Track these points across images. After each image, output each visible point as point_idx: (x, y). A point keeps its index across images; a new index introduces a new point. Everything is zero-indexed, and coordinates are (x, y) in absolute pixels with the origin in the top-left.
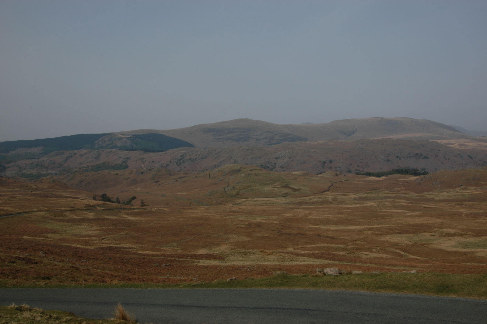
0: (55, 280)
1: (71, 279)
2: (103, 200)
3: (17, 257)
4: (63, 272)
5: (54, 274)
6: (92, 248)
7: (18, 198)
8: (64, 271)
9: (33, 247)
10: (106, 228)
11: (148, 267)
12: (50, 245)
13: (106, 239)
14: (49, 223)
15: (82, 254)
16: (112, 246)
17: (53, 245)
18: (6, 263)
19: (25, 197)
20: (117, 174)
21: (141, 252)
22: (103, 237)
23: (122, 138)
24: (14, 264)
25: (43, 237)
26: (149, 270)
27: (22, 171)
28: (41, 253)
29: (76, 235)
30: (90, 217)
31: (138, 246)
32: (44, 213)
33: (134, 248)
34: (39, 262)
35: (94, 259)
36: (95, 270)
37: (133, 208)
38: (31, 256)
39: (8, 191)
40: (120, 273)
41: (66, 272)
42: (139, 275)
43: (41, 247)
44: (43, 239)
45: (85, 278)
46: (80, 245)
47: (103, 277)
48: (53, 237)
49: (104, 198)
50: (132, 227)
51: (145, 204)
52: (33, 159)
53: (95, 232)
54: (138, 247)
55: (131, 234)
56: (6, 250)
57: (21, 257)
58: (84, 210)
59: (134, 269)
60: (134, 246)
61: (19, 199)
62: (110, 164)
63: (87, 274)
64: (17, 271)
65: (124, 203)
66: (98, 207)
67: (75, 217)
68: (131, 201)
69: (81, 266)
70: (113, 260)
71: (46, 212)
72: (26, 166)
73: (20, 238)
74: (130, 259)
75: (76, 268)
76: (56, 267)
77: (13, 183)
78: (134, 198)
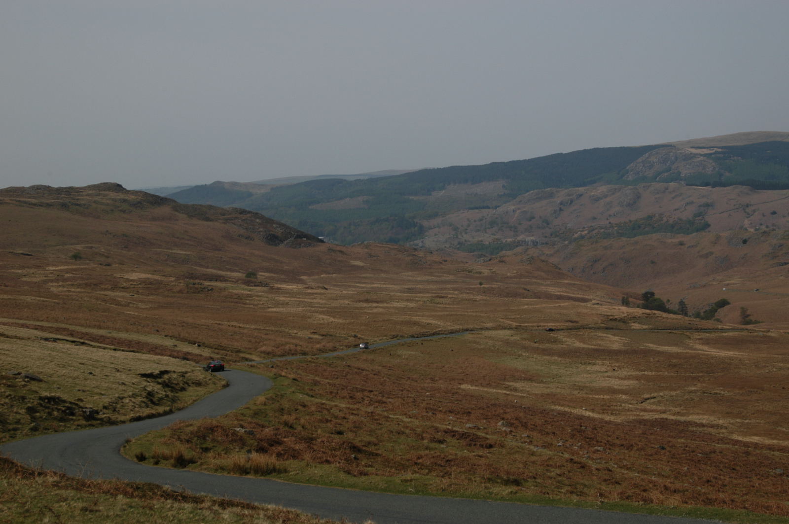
0: (533, 487)
1: (569, 488)
2: (645, 307)
3: (448, 429)
4: (552, 472)
5: (531, 474)
6: (618, 419)
7: (451, 298)
8: (552, 470)
9: (484, 409)
10: (653, 373)
11: (756, 476)
12: (521, 407)
13: (652, 400)
14: (519, 356)
15: (595, 432)
16: (666, 419)
17: (529, 408)
18: (425, 441)
19: (465, 296)
20: (681, 244)
21: (740, 438)
22: (646, 396)
23: (695, 155)
24: (442, 446)
25: (506, 388)
26: (759, 484)
27: (459, 237)
28: (500, 423)
29: (581, 388)
30: (615, 346)
31: (732, 421)
32: (508, 332)
33: (722, 427)
34: (496, 443)
35: (622, 445)
36: (626, 472)
37: (720, 327)
38: (479, 429)
39: (428, 282)
40: (685, 485)
41: (558, 471)
42: (734, 494)
43: (502, 411)
44: (505, 394)
45: (600, 489)
46: (589, 411)
47: (645, 491)
48: (528, 389)
49: (649, 301)
50: (716, 375)
51: (751, 318)
52: (484, 208)
53: (626, 382)
54: (732, 424)
55: (713, 392)
56: (425, 414)
57: (457, 431)
58: (599, 328)
59: (722, 477)
60: (721, 422)
61: (452, 300)
62: (665, 219)
63: (605, 480)
64: (448, 461)
65: (698, 315)
66: (634, 322)
67: (578, 344)
68: (716, 311)
69: (593, 459)
70: (670, 452)
71: (512, 332)
72: (469, 226)
73: (455, 387)
74: (711, 452)
75: (580, 463)
76: (533, 458)
77: (441, 263)
78: (723, 303)
